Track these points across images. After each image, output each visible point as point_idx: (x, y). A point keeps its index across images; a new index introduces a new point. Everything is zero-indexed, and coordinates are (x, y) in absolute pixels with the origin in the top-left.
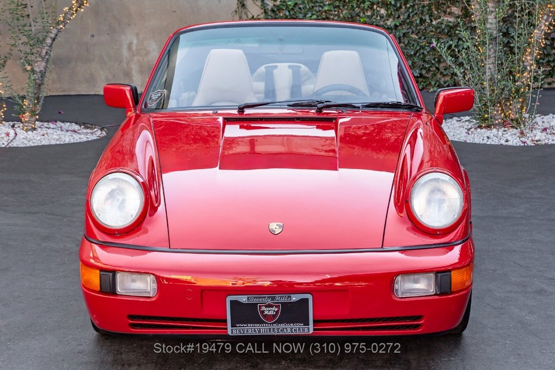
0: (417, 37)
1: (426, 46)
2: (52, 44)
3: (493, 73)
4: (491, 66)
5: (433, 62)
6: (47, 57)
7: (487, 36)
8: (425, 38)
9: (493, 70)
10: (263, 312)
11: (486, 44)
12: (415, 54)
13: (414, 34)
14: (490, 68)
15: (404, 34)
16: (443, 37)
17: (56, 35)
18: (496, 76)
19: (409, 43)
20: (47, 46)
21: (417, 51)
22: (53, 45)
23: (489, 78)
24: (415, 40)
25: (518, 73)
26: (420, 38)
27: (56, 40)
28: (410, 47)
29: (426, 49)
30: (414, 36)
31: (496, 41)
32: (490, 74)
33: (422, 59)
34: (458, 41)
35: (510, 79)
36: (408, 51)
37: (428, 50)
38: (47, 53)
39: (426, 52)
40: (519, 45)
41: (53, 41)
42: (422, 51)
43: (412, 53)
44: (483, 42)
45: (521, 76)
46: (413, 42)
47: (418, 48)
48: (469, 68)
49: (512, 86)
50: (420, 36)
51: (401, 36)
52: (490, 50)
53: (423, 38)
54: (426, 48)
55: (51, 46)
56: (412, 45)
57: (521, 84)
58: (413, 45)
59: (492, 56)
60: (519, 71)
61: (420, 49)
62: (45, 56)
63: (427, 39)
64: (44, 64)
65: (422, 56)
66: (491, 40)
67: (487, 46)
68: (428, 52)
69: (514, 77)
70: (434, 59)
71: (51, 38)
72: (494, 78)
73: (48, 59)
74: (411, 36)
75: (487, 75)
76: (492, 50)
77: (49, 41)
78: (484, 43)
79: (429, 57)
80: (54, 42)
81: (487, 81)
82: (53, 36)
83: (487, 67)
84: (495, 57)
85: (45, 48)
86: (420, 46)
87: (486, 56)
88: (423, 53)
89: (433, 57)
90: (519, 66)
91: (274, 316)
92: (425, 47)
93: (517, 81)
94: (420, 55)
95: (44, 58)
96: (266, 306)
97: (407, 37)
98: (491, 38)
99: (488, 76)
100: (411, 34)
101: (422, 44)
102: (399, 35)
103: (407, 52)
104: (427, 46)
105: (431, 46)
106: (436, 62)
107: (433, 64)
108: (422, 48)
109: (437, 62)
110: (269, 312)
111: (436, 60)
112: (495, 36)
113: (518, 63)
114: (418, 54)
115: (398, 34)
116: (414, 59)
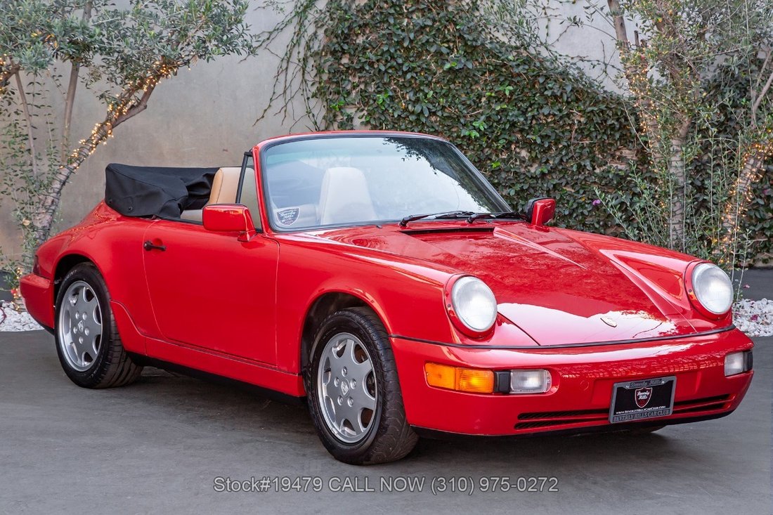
0: (573, 191)
1: (586, 203)
2: (60, 189)
3: (680, 236)
4: (677, 227)
5: (597, 226)
6: (53, 207)
7: (670, 184)
8: (584, 193)
9: (679, 232)
10: (638, 397)
11: (670, 196)
12: (571, 215)
13: (568, 186)
14: (675, 230)
15: (554, 185)
16: (610, 191)
17: (68, 177)
18: (684, 240)
19: (561, 198)
20: (54, 192)
21: (573, 210)
22: (62, 191)
23: (674, 243)
24: (571, 195)
25: (716, 237)
26: (578, 192)
27: (66, 183)
28: (563, 204)
29: (586, 208)
30: (569, 189)
31: (683, 192)
32: (675, 237)
33: (580, 221)
34: (632, 198)
35: (704, 246)
36: (560, 210)
37: (589, 210)
38: (53, 202)
39: (586, 212)
40: (715, 199)
41: (62, 186)
42: (580, 211)
43: (567, 213)
44: (665, 192)
45: (720, 241)
46: (568, 198)
47: (575, 206)
48: (646, 229)
49: (707, 254)
50: (577, 189)
51: (551, 189)
52: (674, 203)
53: (581, 192)
54: (587, 205)
55: (59, 192)
56: (566, 202)
57: (719, 252)
58: (568, 201)
59: (677, 213)
60: (717, 234)
61: (577, 208)
62: (50, 206)
63: (587, 193)
64: (48, 217)
65: (580, 217)
66: (676, 189)
67: (670, 198)
68: (589, 212)
69: (710, 242)
70: (598, 223)
71: (60, 182)
72: (682, 244)
73: (54, 210)
74: (564, 188)
75: (671, 238)
76: (678, 204)
77: (57, 185)
78: (667, 194)
79: (591, 219)
80: (64, 187)
81: (672, 248)
82: (63, 178)
83: (672, 227)
84: (682, 214)
85: (51, 195)
86: (578, 203)
87: (669, 213)
88: (582, 213)
89: (596, 220)
90: (716, 228)
91: (646, 400)
92: (584, 205)
93: (714, 248)
94: (577, 216)
95: (49, 209)
96: (642, 392)
97: (558, 190)
98: (676, 187)
99: (673, 240)
100: (565, 186)
101: (581, 201)
102: (547, 187)
103: (560, 212)
104: (588, 204)
105: (594, 203)
106: (600, 226)
107: (596, 228)
108: (581, 205)
109: (602, 226)
110: (642, 396)
111: (601, 223)
112: (682, 185)
113: (715, 224)
114: (575, 215)
115: (545, 185)
116: (569, 222)
